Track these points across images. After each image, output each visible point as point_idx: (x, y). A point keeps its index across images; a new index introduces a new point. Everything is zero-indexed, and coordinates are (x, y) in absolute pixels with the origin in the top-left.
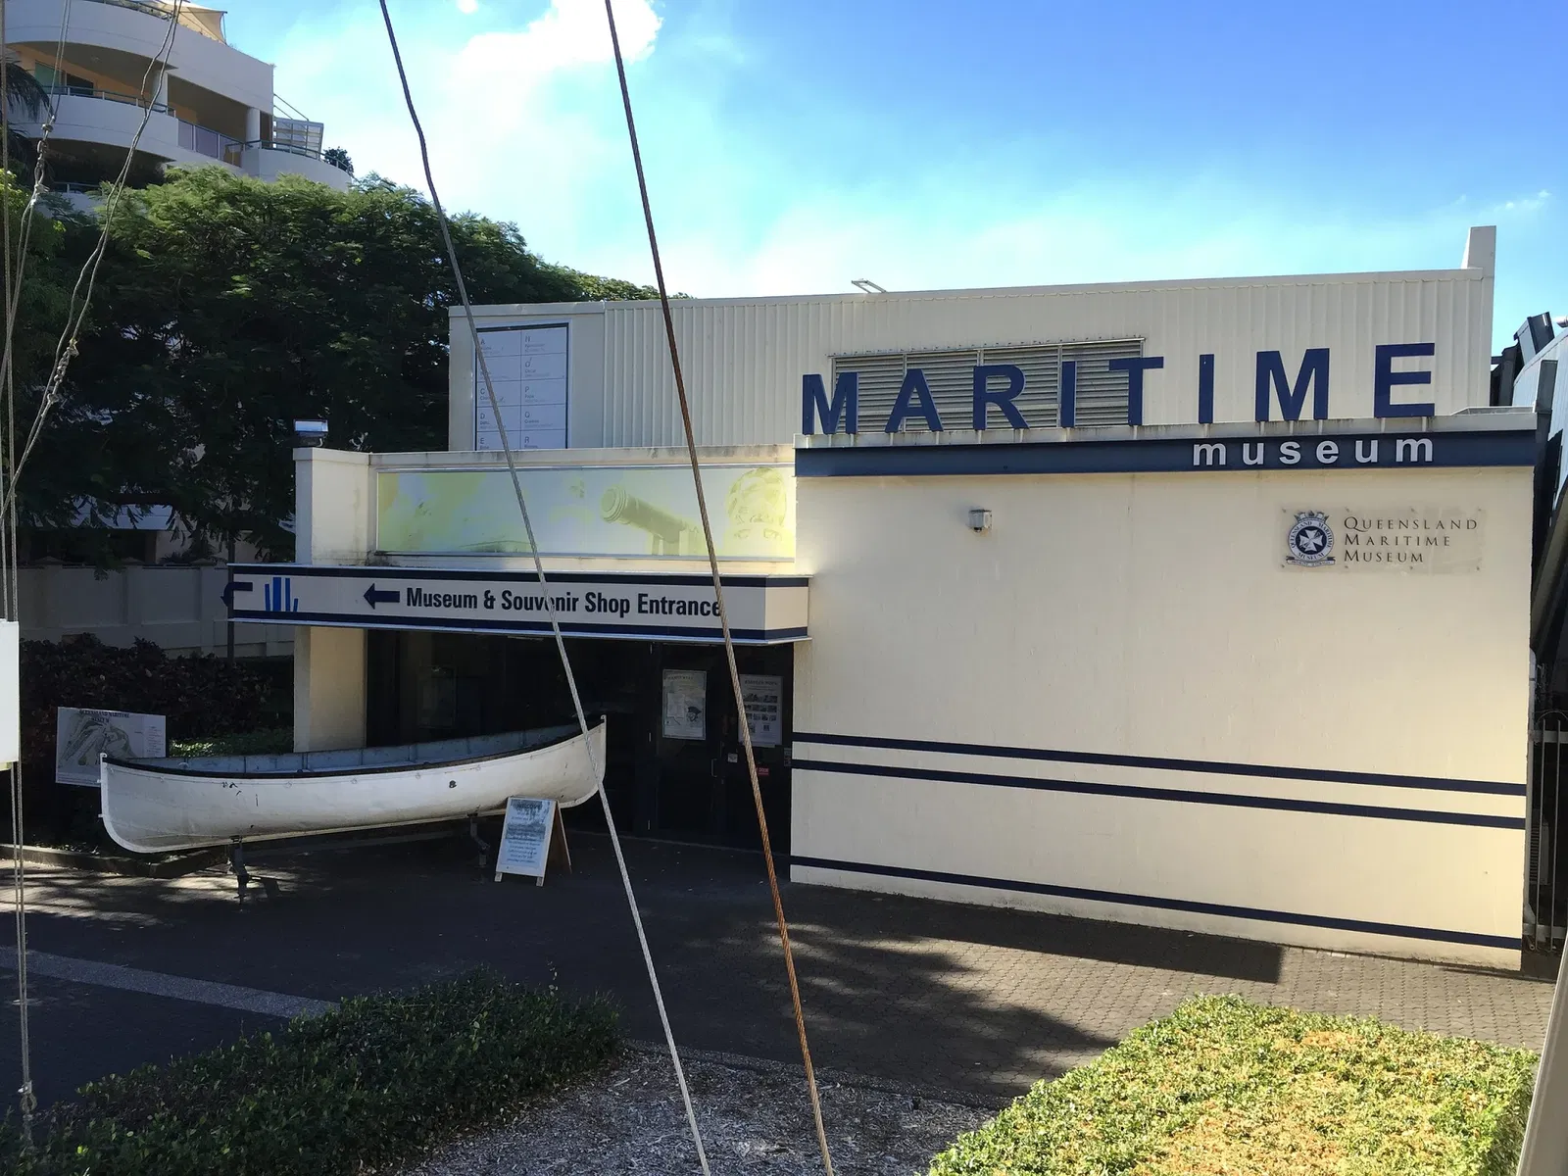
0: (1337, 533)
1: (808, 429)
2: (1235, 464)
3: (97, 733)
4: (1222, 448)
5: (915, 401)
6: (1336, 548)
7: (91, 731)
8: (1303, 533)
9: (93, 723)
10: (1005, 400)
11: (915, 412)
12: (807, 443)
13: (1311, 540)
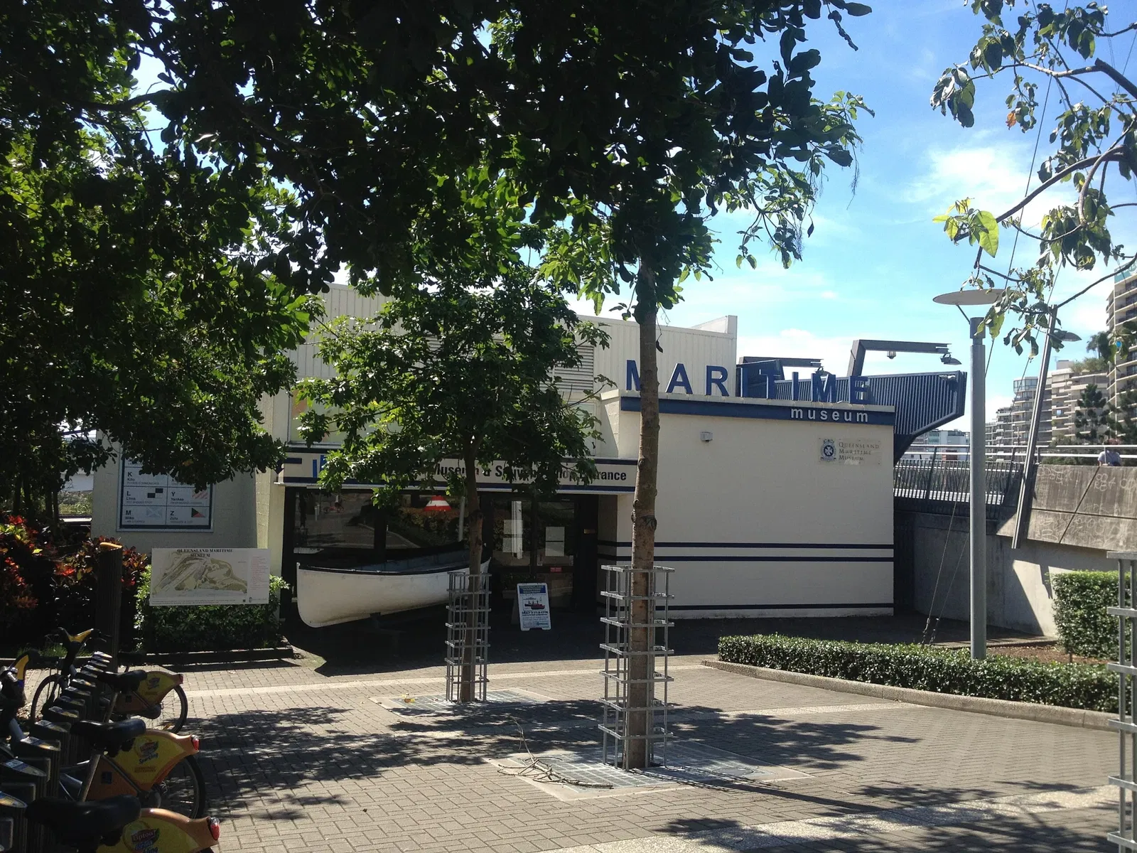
0: (837, 448)
1: (629, 387)
2: (806, 419)
3: (196, 565)
4: (801, 411)
5: (680, 379)
6: (837, 455)
7: (190, 564)
8: (826, 448)
9: (193, 557)
10: (719, 382)
11: (679, 384)
12: (627, 393)
13: (829, 451)
